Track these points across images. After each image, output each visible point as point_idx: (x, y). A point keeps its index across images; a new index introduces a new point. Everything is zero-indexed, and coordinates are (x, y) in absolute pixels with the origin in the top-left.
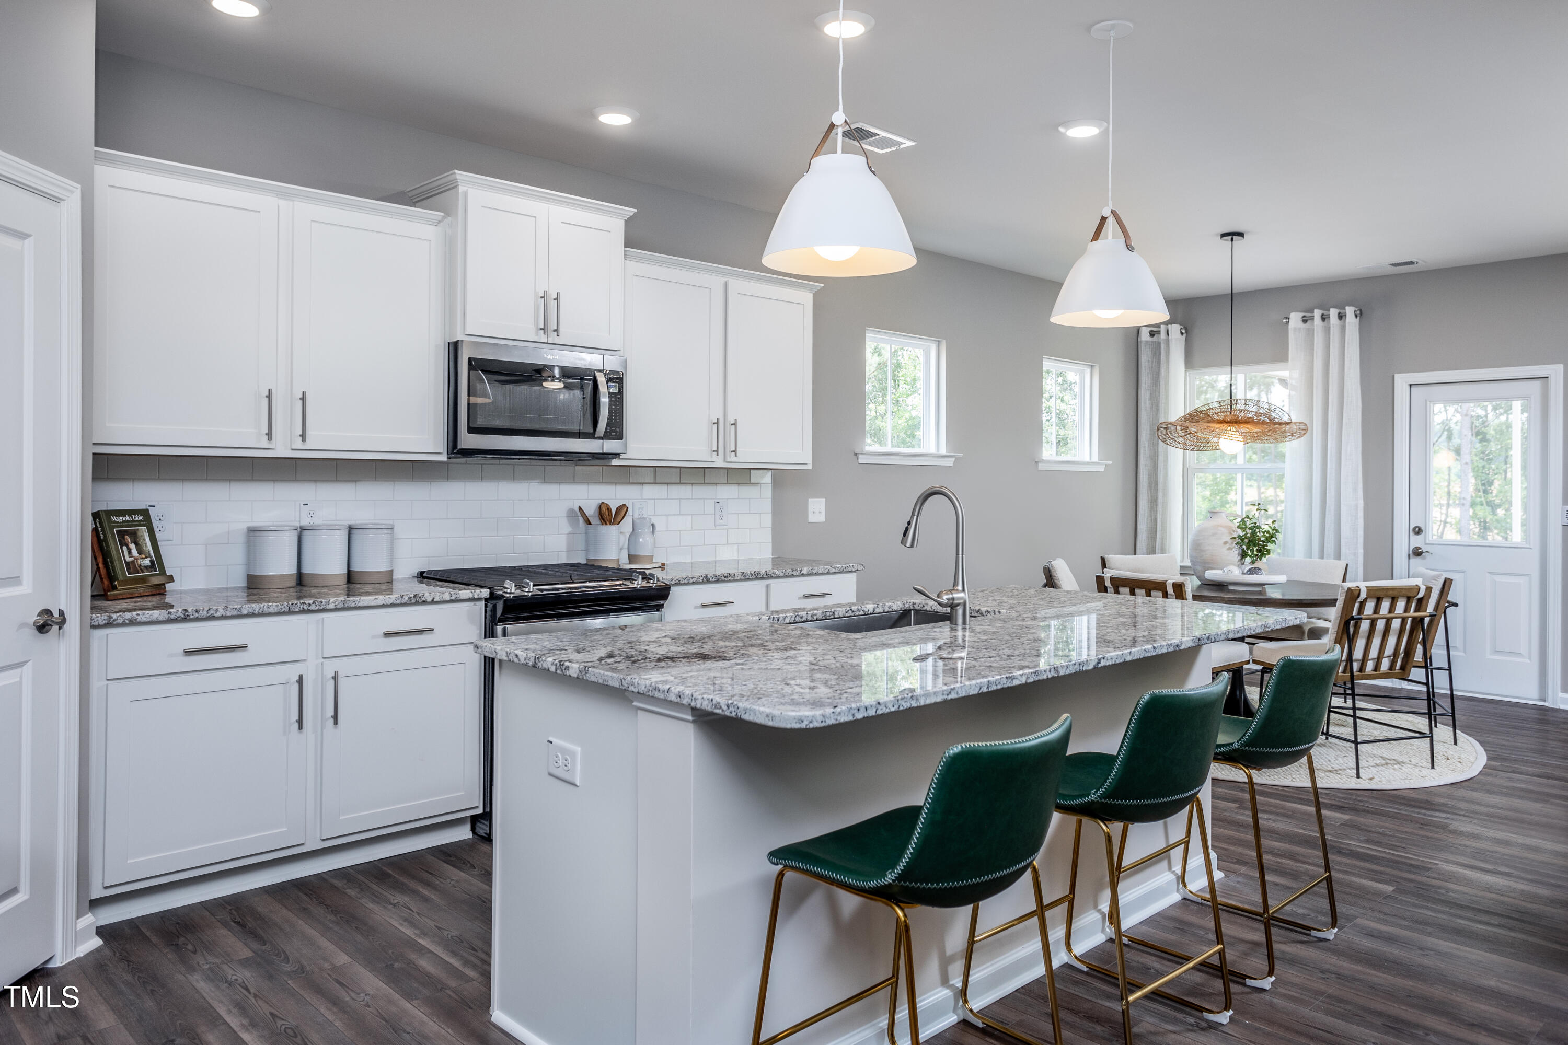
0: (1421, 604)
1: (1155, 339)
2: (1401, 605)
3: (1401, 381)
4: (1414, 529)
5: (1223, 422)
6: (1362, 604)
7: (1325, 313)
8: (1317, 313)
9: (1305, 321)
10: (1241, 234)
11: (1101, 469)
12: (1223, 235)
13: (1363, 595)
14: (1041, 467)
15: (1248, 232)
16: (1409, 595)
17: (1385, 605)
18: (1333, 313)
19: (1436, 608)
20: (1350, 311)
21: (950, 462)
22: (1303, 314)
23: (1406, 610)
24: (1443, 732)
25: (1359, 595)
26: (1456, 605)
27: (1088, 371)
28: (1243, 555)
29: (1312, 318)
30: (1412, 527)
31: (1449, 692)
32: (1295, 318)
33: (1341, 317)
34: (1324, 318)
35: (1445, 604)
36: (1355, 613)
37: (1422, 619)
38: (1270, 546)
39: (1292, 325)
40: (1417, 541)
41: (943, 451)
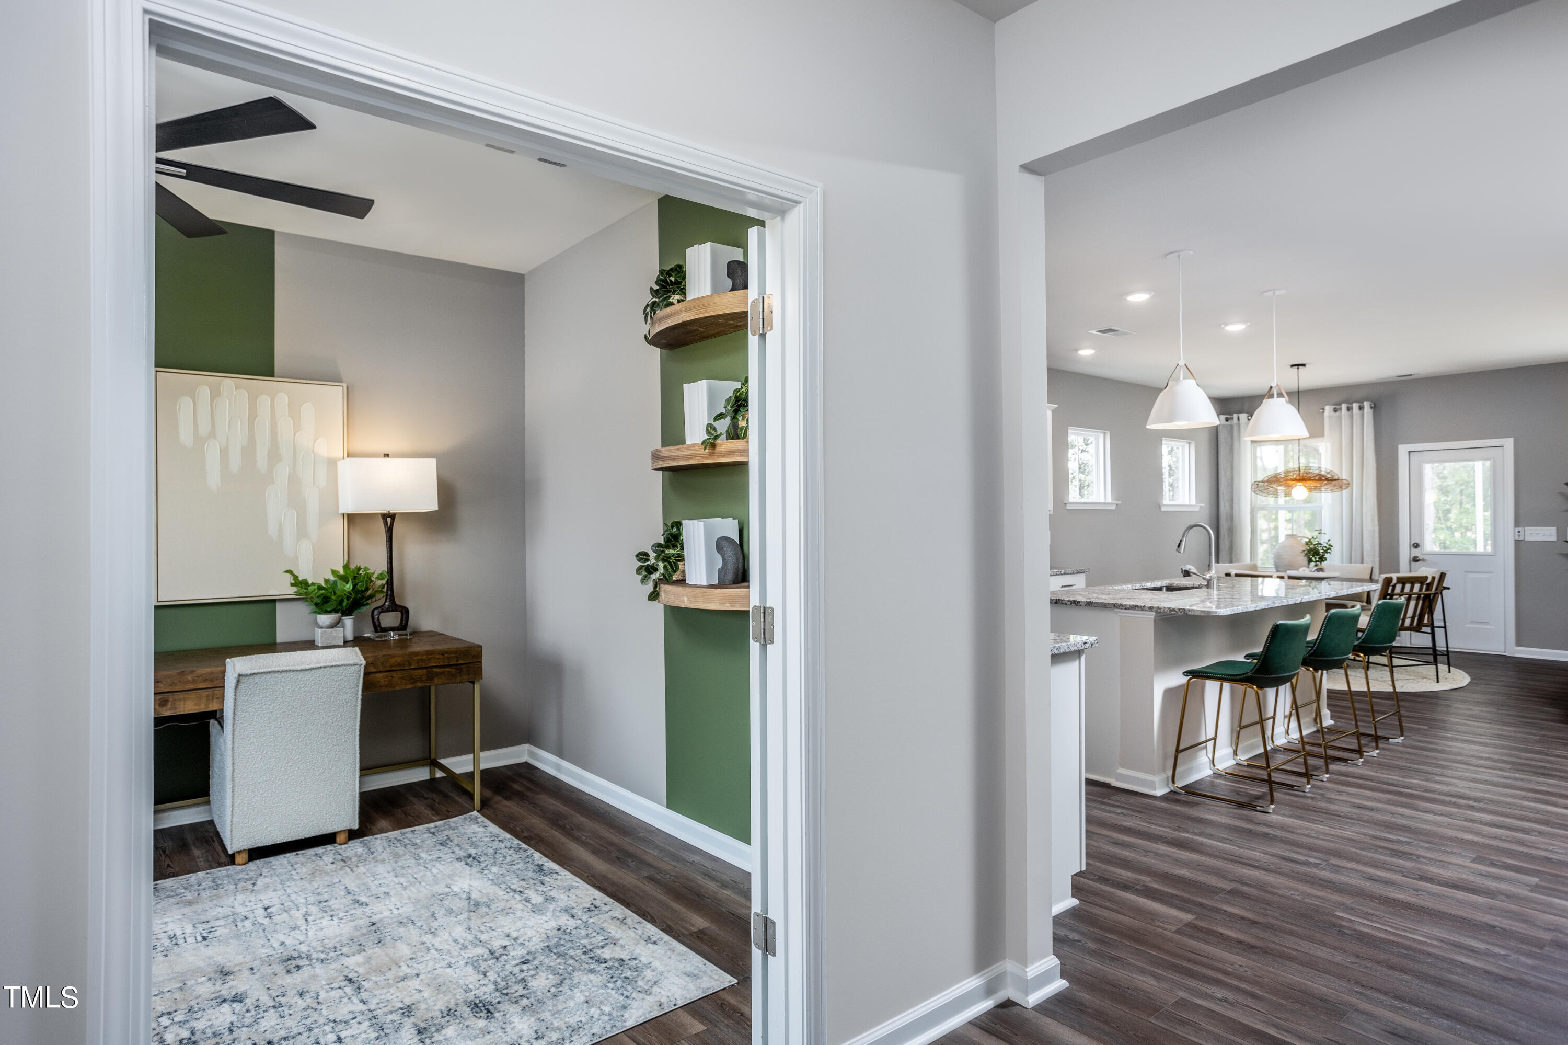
0: (1429, 586)
1: (1229, 423)
2: (1417, 587)
3: (1403, 450)
4: (1414, 545)
5: (1295, 480)
6: (1394, 587)
7: (1350, 405)
8: (1344, 406)
9: (1335, 410)
10: (1304, 365)
11: (1197, 509)
12: (1292, 366)
13: (1394, 581)
14: (1163, 509)
15: (1308, 364)
16: (1422, 580)
17: (1408, 587)
18: (1355, 406)
19: (1436, 589)
20: (1366, 405)
21: (1113, 507)
22: (1333, 407)
23: (1421, 589)
24: (1443, 668)
25: (1391, 582)
26: (1448, 588)
27: (1187, 446)
28: (1310, 561)
29: (1340, 409)
30: (1412, 543)
31: (1445, 649)
32: (1328, 409)
33: (1361, 408)
34: (1349, 409)
35: (1441, 588)
36: (1390, 592)
37: (1430, 595)
38: (1326, 555)
39: (1326, 413)
40: (1416, 552)
41: (1109, 500)
